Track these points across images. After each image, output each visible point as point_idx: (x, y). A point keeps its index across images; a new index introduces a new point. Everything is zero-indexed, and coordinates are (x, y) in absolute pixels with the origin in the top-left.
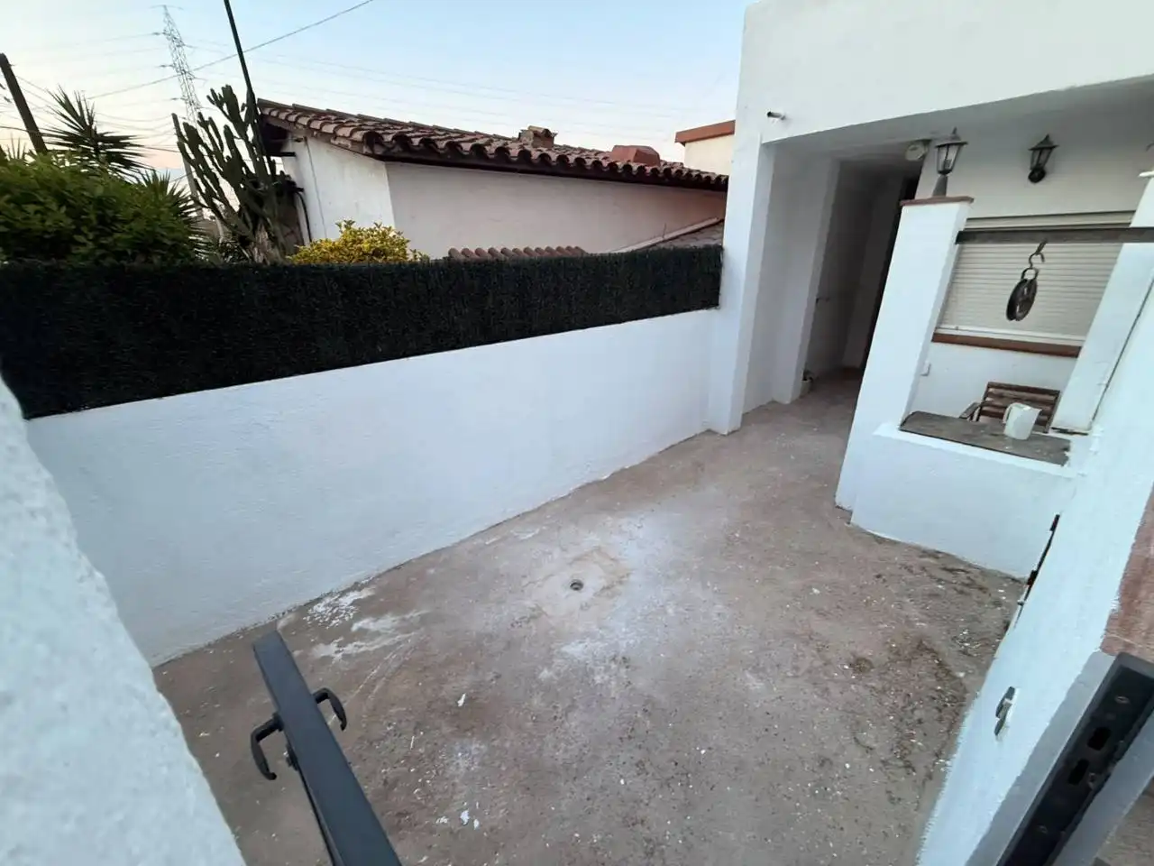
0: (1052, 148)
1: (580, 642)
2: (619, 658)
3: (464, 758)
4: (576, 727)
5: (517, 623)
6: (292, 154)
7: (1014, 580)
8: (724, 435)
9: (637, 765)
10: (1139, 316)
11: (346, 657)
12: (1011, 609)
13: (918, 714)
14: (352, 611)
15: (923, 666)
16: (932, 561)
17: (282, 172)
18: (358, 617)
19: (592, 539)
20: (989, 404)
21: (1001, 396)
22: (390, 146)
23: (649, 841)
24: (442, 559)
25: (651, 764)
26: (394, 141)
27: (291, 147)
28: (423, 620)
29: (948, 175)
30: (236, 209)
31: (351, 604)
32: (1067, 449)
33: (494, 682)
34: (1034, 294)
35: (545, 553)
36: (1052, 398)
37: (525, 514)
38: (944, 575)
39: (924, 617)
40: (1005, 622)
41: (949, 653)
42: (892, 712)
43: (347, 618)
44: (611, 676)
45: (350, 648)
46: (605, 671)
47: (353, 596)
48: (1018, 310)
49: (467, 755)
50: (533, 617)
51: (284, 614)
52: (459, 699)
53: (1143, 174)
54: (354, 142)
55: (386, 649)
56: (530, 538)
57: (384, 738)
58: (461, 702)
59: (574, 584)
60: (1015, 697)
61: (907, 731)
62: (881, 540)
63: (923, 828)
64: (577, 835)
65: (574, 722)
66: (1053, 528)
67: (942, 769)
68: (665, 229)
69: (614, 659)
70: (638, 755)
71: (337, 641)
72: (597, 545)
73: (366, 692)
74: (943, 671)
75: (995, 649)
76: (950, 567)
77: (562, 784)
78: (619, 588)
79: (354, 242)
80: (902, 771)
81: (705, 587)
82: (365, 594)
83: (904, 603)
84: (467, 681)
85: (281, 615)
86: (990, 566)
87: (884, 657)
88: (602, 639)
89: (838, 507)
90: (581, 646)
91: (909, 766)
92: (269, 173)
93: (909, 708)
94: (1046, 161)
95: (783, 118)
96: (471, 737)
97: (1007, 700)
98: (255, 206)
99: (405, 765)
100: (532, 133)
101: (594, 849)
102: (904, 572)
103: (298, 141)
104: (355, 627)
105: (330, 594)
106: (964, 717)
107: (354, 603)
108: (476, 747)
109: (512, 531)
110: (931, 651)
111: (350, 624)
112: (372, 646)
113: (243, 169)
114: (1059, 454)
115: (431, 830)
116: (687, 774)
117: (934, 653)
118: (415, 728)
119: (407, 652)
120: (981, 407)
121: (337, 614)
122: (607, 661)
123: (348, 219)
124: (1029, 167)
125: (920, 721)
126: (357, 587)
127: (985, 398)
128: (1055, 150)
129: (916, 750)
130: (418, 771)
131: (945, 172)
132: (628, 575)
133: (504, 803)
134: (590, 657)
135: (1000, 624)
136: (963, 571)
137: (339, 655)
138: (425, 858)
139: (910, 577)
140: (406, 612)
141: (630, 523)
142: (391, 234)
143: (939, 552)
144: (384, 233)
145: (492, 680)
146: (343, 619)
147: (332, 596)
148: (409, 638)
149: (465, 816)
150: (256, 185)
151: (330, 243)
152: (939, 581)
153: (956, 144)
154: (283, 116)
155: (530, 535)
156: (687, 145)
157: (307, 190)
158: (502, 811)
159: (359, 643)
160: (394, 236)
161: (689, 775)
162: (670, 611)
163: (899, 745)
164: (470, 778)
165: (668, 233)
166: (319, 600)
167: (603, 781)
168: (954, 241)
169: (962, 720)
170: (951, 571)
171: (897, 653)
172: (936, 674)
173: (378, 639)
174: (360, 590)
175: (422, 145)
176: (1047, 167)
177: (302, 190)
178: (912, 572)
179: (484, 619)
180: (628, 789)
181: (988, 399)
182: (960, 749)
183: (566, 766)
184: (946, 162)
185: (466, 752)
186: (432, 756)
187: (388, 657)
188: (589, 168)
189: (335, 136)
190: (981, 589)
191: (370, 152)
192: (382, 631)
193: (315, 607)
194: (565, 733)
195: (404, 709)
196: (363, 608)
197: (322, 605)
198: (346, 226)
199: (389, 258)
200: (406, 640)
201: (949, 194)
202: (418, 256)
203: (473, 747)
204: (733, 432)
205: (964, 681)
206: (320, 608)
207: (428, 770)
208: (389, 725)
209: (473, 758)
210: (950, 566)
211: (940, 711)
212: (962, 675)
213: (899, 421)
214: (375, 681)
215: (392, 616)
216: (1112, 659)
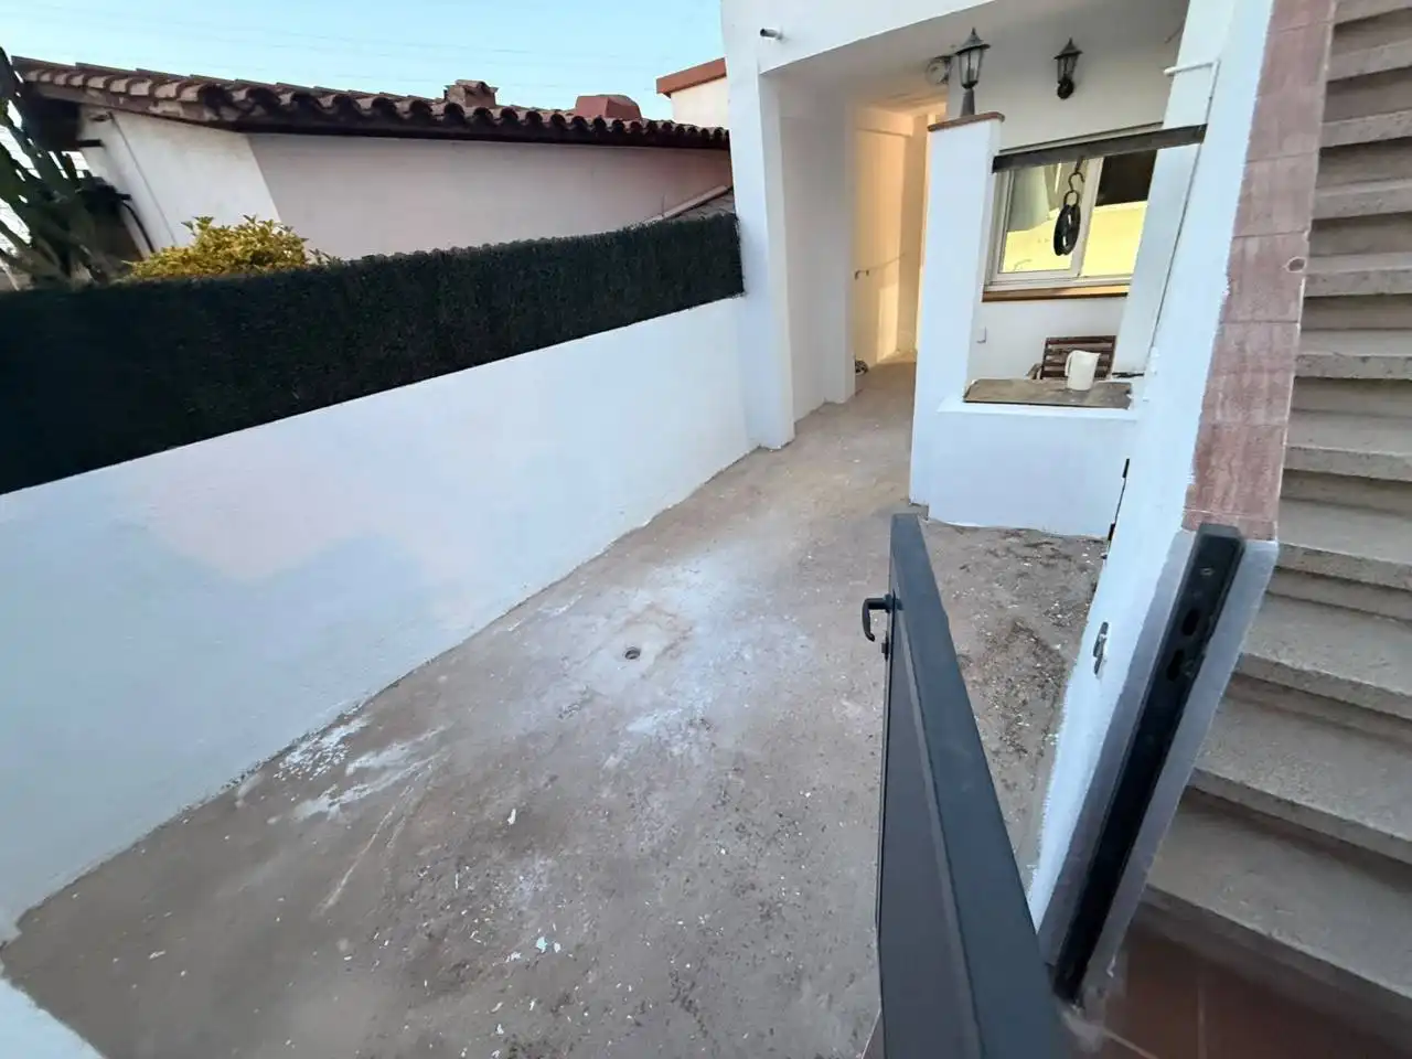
0: (1077, 54)
1: (648, 715)
2: (698, 721)
3: (527, 881)
4: (660, 808)
5: (566, 712)
6: (96, 143)
7: (1096, 542)
8: (778, 450)
9: (737, 830)
10: (1179, 234)
11: (344, 807)
12: (1096, 571)
13: (1022, 696)
14: (342, 751)
15: (1021, 647)
16: (1013, 540)
17: (86, 172)
18: (350, 757)
19: (640, 598)
20: (1051, 364)
21: (1060, 352)
22: (246, 106)
23: (762, 904)
24: (453, 661)
25: (753, 824)
26: (250, 100)
27: (91, 131)
28: (443, 739)
29: (974, 88)
30: (27, 239)
31: (339, 743)
32: (1128, 392)
33: (550, 786)
34: (1078, 223)
35: (588, 626)
36: (1110, 345)
37: (552, 586)
38: (1027, 552)
39: (1015, 599)
40: (1092, 585)
41: (1044, 629)
42: (996, 700)
43: (336, 761)
44: (690, 743)
45: (348, 796)
46: (683, 740)
47: (341, 732)
48: (1065, 243)
49: (531, 876)
50: (585, 702)
51: (243, 777)
52: (509, 816)
53: (1168, 71)
54: (185, 104)
55: (399, 785)
56: (564, 612)
57: (419, 887)
58: (511, 820)
59: (629, 653)
60: (1109, 631)
61: (1014, 716)
62: (961, 530)
63: (1041, 805)
64: (681, 923)
65: (656, 801)
66: (1125, 476)
67: (1052, 743)
68: (663, 205)
69: (691, 724)
70: (735, 818)
71: (329, 792)
72: (648, 602)
73: (382, 842)
74: (1040, 648)
75: (1086, 614)
76: (1033, 542)
77: (654, 874)
78: (683, 645)
79: (218, 247)
80: (1015, 756)
81: (782, 620)
82: (355, 726)
83: (995, 589)
84: (515, 793)
85: (239, 780)
86: (1071, 532)
87: (982, 647)
88: (674, 706)
89: (913, 504)
90: (651, 718)
91: (1021, 750)
92: (65, 175)
93: (1014, 692)
94: (1072, 72)
95: (780, 38)
96: (532, 856)
97: (1103, 636)
98: (54, 229)
99: (452, 910)
100: (462, 89)
101: (703, 932)
102: (989, 556)
103: (101, 119)
104: (350, 769)
105: (305, 738)
106: (1066, 687)
107: (344, 740)
108: (540, 864)
109: (540, 609)
110: (1027, 630)
111: (343, 765)
112: (379, 785)
113: (18, 172)
114: (1121, 398)
115: (501, 971)
116: (794, 823)
117: (1030, 633)
118: (458, 865)
119: (428, 780)
120: (1043, 367)
121: (322, 758)
122: (683, 728)
123: (203, 215)
124: (1055, 79)
125: (1024, 702)
126: (342, 720)
127: (1045, 357)
128: (1081, 56)
129: (1024, 732)
130: (471, 912)
131: (970, 85)
132: (691, 629)
133: (586, 916)
134: (663, 729)
135: (1088, 588)
136: (1046, 543)
137: (337, 807)
138: (499, 1005)
139: (996, 561)
140: (419, 732)
141: (684, 570)
142: (275, 231)
143: (1020, 530)
144: (262, 230)
145: (546, 785)
146: (330, 763)
147: (309, 740)
148: (427, 764)
149: (541, 944)
150: (49, 197)
151: (179, 251)
152: (1025, 559)
153: (976, 48)
154: (61, 80)
155: (564, 609)
156: (673, 95)
157: (134, 196)
158: (586, 925)
159: (360, 787)
160: (280, 233)
161: (797, 823)
162: (747, 656)
163: (1008, 730)
164: (539, 900)
165: (667, 210)
166: (290, 749)
167: (701, 857)
168: (991, 170)
169: (1064, 692)
170: (1035, 546)
171: (994, 641)
172: (1034, 653)
173: (387, 775)
174: (347, 723)
175: (296, 103)
176: (1075, 78)
177: (128, 197)
178: (997, 556)
179: (521, 719)
180: (732, 857)
181: (1048, 358)
182: (1066, 718)
183: (655, 854)
184: (970, 72)
185: (529, 873)
186: (487, 891)
187: (404, 793)
188: (548, 126)
189: (152, 99)
190: (1067, 557)
191: (216, 118)
192: (388, 764)
193: (288, 759)
194: (648, 819)
195: (439, 846)
196: (355, 744)
197: (296, 754)
198: (201, 227)
199: (278, 264)
200: (425, 766)
201: (977, 113)
202: (324, 259)
203: (537, 867)
204: (788, 444)
205: (1062, 653)
206: (295, 757)
207: (484, 907)
208: (422, 871)
209: (539, 877)
210: (1031, 541)
211: (1042, 687)
212: (1058, 647)
213: (962, 392)
214: (392, 825)
215: (398, 744)
216: (1194, 533)
